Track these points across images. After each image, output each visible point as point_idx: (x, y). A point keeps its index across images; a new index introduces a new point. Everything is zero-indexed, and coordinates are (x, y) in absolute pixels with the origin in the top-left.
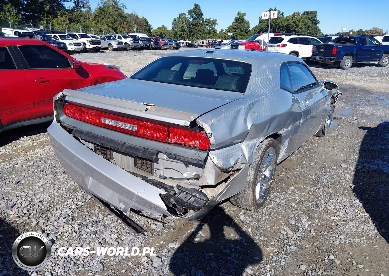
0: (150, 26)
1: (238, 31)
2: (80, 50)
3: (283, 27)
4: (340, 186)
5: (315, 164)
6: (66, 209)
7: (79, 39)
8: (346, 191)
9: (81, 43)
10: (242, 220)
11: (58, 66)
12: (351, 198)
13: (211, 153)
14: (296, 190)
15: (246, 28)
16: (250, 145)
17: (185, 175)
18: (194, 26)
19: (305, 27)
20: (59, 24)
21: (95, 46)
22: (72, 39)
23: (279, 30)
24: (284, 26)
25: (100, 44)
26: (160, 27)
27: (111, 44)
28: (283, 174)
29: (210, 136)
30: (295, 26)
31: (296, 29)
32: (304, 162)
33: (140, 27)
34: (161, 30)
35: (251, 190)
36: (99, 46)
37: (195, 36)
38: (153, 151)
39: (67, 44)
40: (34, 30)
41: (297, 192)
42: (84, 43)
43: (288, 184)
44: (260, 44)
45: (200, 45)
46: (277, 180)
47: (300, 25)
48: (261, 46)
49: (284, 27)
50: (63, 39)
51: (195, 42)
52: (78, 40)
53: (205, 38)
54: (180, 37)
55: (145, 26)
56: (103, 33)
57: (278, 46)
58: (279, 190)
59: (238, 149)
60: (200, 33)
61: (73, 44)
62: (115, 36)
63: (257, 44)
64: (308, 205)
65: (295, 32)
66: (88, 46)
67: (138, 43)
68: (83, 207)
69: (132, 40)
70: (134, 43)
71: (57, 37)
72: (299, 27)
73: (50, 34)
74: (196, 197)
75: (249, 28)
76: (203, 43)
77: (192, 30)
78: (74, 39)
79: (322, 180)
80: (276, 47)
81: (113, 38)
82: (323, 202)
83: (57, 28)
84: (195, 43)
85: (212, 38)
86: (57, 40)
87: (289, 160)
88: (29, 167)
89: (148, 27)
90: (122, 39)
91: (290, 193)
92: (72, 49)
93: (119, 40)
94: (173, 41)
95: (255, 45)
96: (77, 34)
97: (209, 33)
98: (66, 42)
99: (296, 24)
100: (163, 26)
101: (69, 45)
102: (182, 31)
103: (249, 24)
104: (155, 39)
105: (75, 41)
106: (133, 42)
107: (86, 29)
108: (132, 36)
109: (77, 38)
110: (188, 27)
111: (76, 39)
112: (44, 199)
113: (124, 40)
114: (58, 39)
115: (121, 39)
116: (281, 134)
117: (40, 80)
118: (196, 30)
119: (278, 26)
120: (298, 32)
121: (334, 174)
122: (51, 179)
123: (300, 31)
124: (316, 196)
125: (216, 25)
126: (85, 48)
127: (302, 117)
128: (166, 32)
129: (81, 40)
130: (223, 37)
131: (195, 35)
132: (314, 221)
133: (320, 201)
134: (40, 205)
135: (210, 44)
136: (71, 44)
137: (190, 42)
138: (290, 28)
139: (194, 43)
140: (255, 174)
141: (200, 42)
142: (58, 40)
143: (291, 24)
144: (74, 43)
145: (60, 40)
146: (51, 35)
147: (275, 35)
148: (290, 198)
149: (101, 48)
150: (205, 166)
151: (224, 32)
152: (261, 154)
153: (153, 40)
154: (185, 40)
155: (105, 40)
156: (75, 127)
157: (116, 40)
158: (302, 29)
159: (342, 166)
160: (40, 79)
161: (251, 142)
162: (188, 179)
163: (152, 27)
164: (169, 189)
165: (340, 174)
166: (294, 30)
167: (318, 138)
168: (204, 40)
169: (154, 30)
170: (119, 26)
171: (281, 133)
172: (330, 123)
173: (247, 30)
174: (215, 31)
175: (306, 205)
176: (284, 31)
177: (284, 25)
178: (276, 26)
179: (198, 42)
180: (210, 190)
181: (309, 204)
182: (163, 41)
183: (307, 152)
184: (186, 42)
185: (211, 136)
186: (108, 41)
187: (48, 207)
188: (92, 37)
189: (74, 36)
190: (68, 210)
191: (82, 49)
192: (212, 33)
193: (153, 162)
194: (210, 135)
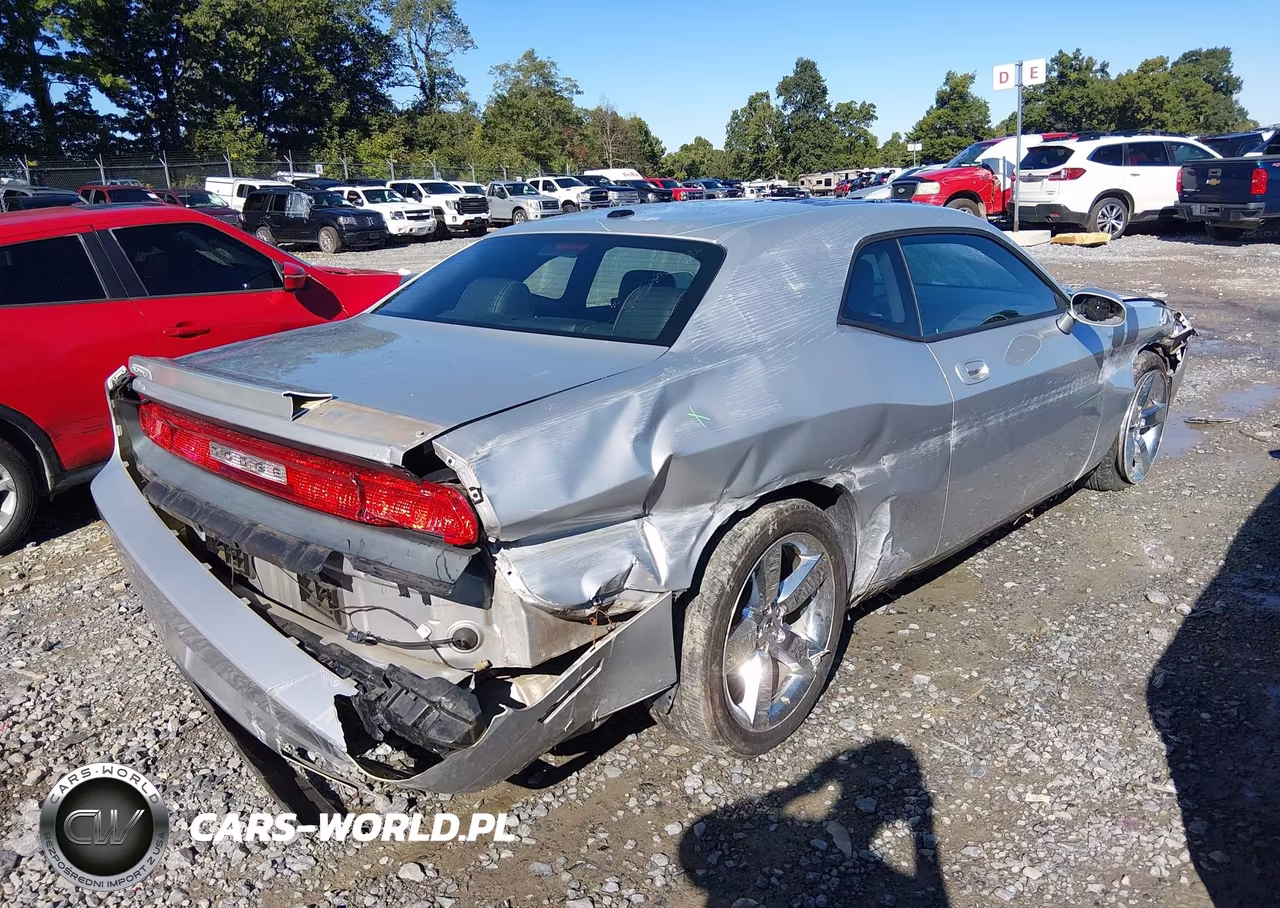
0: (658, 142)
1: (950, 136)
2: (425, 232)
3: (1107, 111)
4: (1113, 676)
5: (1050, 591)
6: (145, 734)
7: (423, 199)
8: (1126, 696)
9: (427, 211)
10: (689, 792)
11: (246, 285)
12: (1138, 722)
13: (503, 556)
14: (933, 688)
15: (977, 122)
16: (681, 527)
17: (423, 633)
18: (799, 132)
19: (1188, 106)
20: (375, 155)
21: (472, 217)
22: (402, 201)
23: (1095, 122)
24: (1110, 109)
25: (486, 211)
26: (690, 141)
27: (522, 209)
28: (912, 626)
29: (476, 499)
30: (1149, 106)
31: (1156, 115)
32: (1009, 585)
33: (624, 150)
34: (693, 151)
35: (699, 683)
36: (483, 216)
37: (801, 162)
38: (321, 550)
39: (387, 217)
40: (296, 179)
41: (935, 696)
42: (439, 212)
43: (912, 665)
44: (993, 173)
45: (818, 192)
46: (880, 649)
47: (1169, 102)
48: (996, 181)
49: (1111, 113)
50: (377, 202)
51: (803, 183)
52: (420, 201)
53: (835, 169)
54: (752, 170)
55: (638, 146)
56: (503, 175)
57: (1056, 177)
58: (873, 686)
59: (618, 541)
60: (818, 151)
61: (405, 215)
62: (536, 184)
63: (983, 172)
64: (957, 744)
65: (1150, 124)
66: (452, 218)
67: (606, 198)
68: (199, 727)
69: (586, 192)
70: (592, 199)
71: (359, 197)
72: (1167, 106)
73: (337, 189)
74: (443, 709)
75: (988, 122)
76: (828, 182)
77: (791, 144)
78: (408, 199)
79: (1051, 651)
80: (1046, 180)
81: (530, 189)
82: (1018, 735)
83: (368, 169)
84: (801, 187)
85: (858, 166)
86: (358, 204)
87: (958, 576)
88: (109, 596)
89: (650, 146)
90: (556, 190)
91: (909, 695)
92: (402, 232)
93: (546, 193)
94: (719, 185)
95: (977, 178)
96: (417, 182)
97: (850, 149)
98: (384, 209)
99: (1155, 99)
100: (699, 140)
101: (393, 218)
102: (759, 149)
103: (988, 110)
104: (661, 182)
105: (411, 204)
106: (588, 196)
107: (457, 166)
108: (588, 181)
109: (418, 197)
110: (779, 135)
111: (416, 199)
112: (101, 700)
113: (561, 195)
114: (360, 201)
115: (553, 190)
116: (838, 487)
117: (178, 331)
118: (806, 142)
119: (1089, 110)
120: (1163, 124)
121: (1109, 628)
122: (149, 635)
123: (1170, 121)
124: (1001, 711)
125: (874, 123)
126: (441, 225)
127: (954, 424)
128: (709, 156)
129: (431, 201)
130: (899, 159)
131: (800, 159)
132: (953, 807)
133: (1010, 729)
134: (81, 718)
135: (849, 185)
136: (399, 215)
137: (784, 184)
138: (1133, 114)
139: (797, 186)
140: (710, 629)
141: (819, 182)
142: (362, 204)
143: (1137, 100)
144: (407, 212)
145: (368, 206)
146: (342, 192)
147: (1045, 140)
148: (900, 717)
149: (490, 221)
150: (492, 601)
151: (901, 141)
152: (734, 559)
153: (653, 186)
154: (769, 176)
155: (503, 197)
156: (155, 475)
157: (537, 193)
158: (1178, 113)
159: (1152, 600)
160: (179, 325)
161: (689, 517)
162: (435, 646)
163: (663, 146)
164: (370, 680)
165: (1130, 631)
166: (1149, 120)
167: (1101, 494)
168: (832, 174)
169: (670, 155)
170: (556, 151)
171: (841, 481)
172: (1157, 443)
173: (981, 131)
174: (869, 142)
175: (949, 744)
176: (1110, 124)
177: (1112, 104)
178: (1081, 109)
179: (812, 181)
180: (543, 682)
181: (961, 741)
182: (686, 186)
183: (1036, 548)
184: (770, 184)
185: (479, 498)
186: (514, 200)
187: (99, 723)
188: (468, 189)
189: (409, 192)
190: (150, 737)
191: (433, 230)
192: (860, 149)
193: (339, 585)
194: (475, 495)
